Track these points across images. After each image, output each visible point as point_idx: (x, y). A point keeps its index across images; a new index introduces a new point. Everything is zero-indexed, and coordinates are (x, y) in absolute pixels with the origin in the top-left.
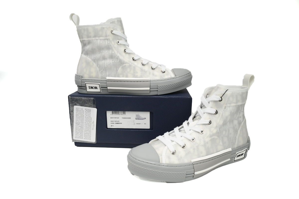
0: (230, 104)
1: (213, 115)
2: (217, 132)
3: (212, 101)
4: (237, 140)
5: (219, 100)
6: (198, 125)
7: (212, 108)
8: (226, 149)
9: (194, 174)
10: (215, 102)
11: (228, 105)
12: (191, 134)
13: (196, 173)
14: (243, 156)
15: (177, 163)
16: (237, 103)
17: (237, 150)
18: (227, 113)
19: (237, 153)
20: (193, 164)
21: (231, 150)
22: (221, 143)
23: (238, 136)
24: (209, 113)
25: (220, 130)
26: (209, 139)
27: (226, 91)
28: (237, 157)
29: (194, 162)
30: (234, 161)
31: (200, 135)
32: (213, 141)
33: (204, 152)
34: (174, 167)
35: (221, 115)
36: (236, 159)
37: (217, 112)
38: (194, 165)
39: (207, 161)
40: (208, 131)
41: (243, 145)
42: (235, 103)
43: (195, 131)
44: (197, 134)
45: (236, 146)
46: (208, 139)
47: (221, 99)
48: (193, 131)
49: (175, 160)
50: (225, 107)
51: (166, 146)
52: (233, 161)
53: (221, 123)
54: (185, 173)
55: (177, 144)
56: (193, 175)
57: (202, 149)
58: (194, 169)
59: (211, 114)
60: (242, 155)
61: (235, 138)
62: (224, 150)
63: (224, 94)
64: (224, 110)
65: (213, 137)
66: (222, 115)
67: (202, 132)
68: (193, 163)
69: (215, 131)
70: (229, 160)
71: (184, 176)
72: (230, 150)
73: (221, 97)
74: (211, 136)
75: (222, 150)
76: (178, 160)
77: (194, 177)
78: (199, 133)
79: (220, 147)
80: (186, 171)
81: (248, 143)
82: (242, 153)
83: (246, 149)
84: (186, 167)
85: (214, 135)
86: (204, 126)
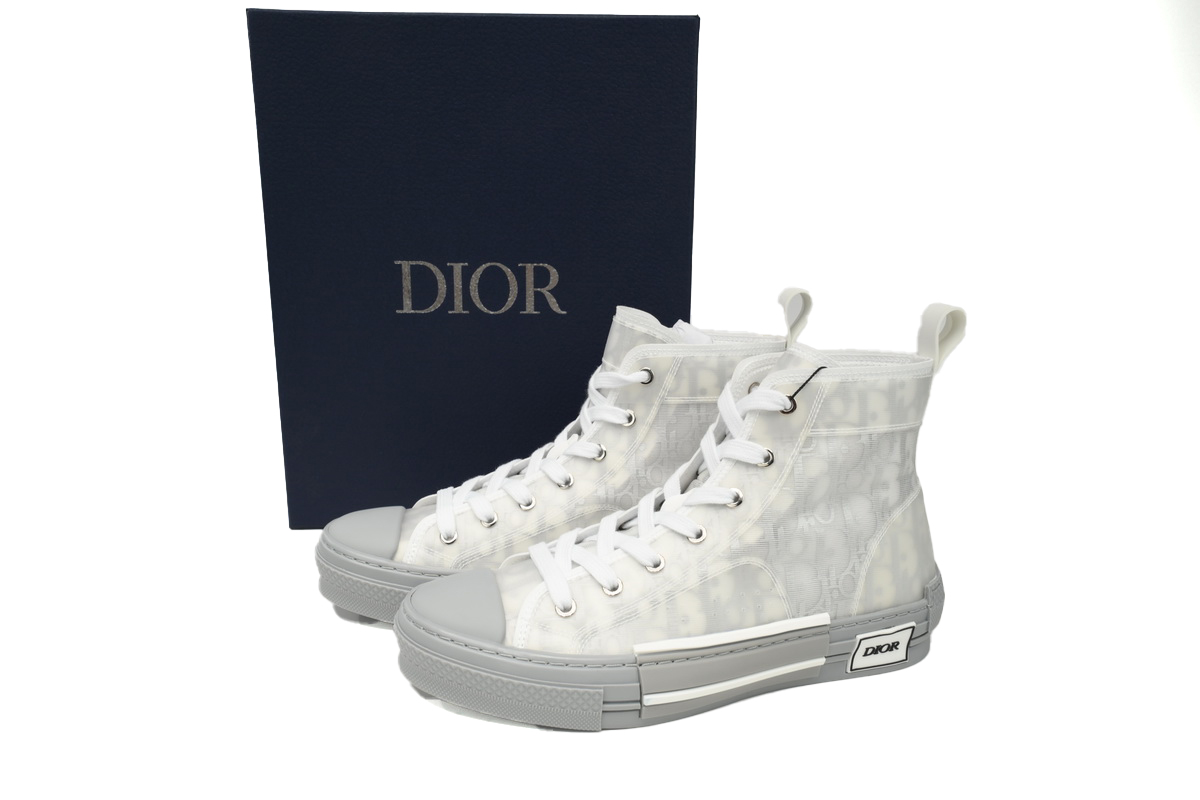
0: (831, 426)
1: (752, 471)
2: (763, 540)
3: (752, 412)
4: (861, 583)
5: (782, 409)
6: (691, 506)
7: (751, 439)
8: (807, 615)
9: (641, 701)
10: (768, 415)
11: (823, 431)
12: (653, 543)
13: (650, 700)
14: (899, 654)
15: (572, 653)
16: (862, 423)
17: (863, 622)
18: (816, 467)
19: (859, 637)
20: (639, 663)
21: (828, 622)
22: (780, 589)
23: (867, 563)
24: (738, 462)
25: (776, 535)
26: (727, 566)
27: (815, 373)
28: (866, 655)
29: (641, 655)
30: (851, 670)
31: (690, 546)
32: (743, 576)
33: (698, 620)
34: (556, 663)
35: (787, 470)
36: (860, 661)
37: (769, 460)
38: (640, 668)
39: (703, 657)
40: (722, 534)
41: (894, 607)
42: (854, 425)
43: (673, 531)
44: (680, 542)
45: (856, 607)
46: (719, 568)
47: (789, 405)
48: (665, 531)
49: (564, 642)
50: (809, 440)
51: (543, 580)
52: (849, 671)
53: (786, 503)
54: (599, 694)
55: (589, 578)
56: (638, 706)
57: (690, 606)
58: (639, 681)
59: (748, 465)
60: (893, 646)
61: (853, 570)
62: (793, 617)
63: (804, 385)
64: (801, 453)
65: (744, 561)
66: (793, 469)
67: (699, 535)
68: (640, 660)
69: (753, 536)
70: (821, 661)
71: (596, 708)
72: (822, 619)
73: (791, 398)
74: (733, 555)
75: (785, 618)
76: (580, 641)
77: (640, 716)
78: (686, 541)
79: (773, 606)
80: (604, 688)
81: (924, 601)
82: (890, 640)
83: (913, 624)
84: (605, 669)
85: (748, 550)
86: (712, 514)
